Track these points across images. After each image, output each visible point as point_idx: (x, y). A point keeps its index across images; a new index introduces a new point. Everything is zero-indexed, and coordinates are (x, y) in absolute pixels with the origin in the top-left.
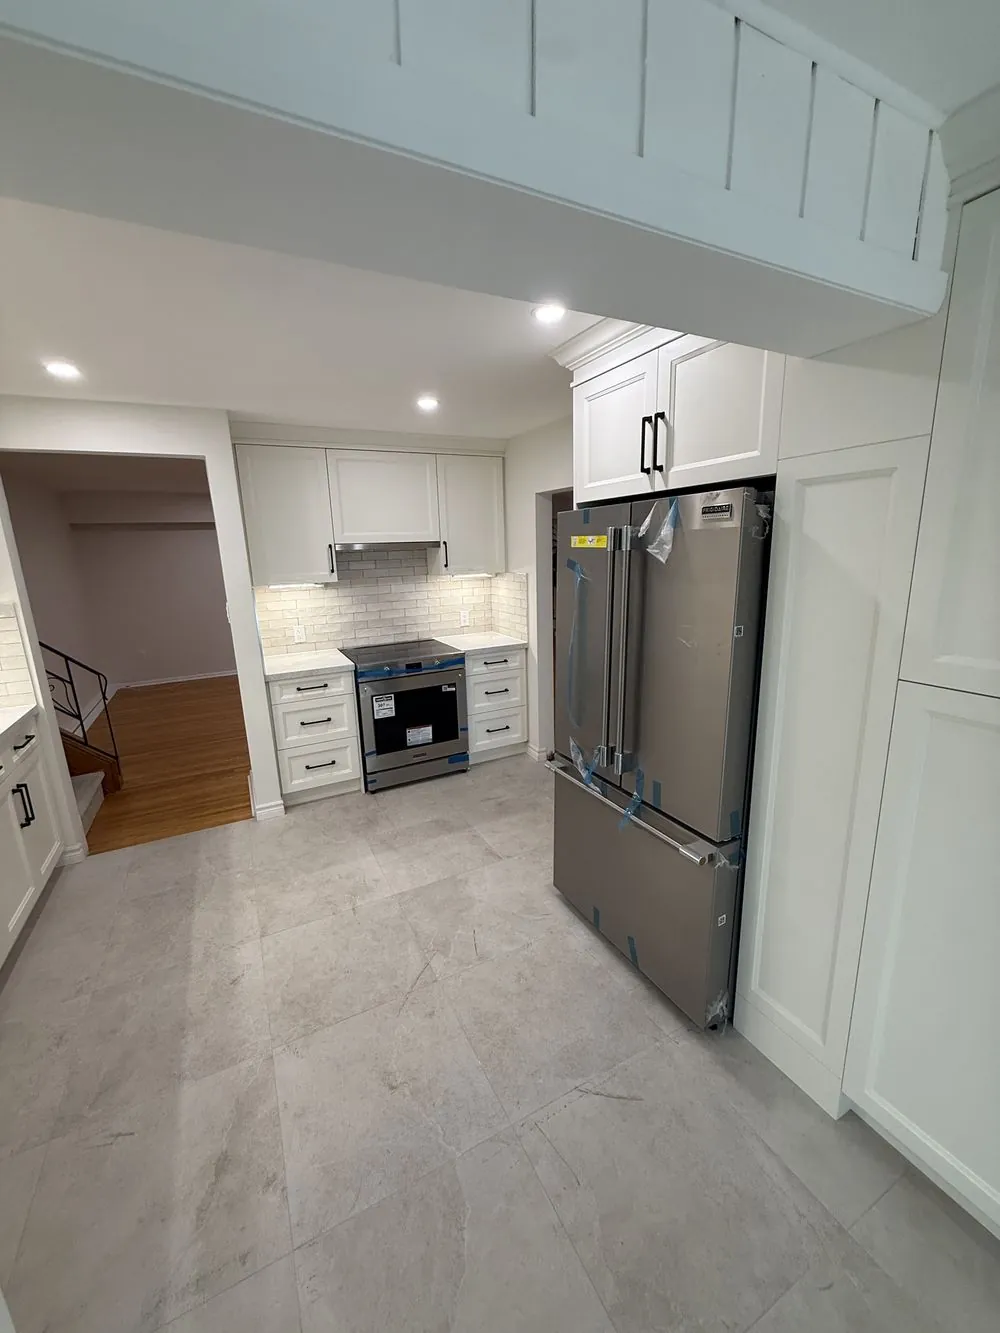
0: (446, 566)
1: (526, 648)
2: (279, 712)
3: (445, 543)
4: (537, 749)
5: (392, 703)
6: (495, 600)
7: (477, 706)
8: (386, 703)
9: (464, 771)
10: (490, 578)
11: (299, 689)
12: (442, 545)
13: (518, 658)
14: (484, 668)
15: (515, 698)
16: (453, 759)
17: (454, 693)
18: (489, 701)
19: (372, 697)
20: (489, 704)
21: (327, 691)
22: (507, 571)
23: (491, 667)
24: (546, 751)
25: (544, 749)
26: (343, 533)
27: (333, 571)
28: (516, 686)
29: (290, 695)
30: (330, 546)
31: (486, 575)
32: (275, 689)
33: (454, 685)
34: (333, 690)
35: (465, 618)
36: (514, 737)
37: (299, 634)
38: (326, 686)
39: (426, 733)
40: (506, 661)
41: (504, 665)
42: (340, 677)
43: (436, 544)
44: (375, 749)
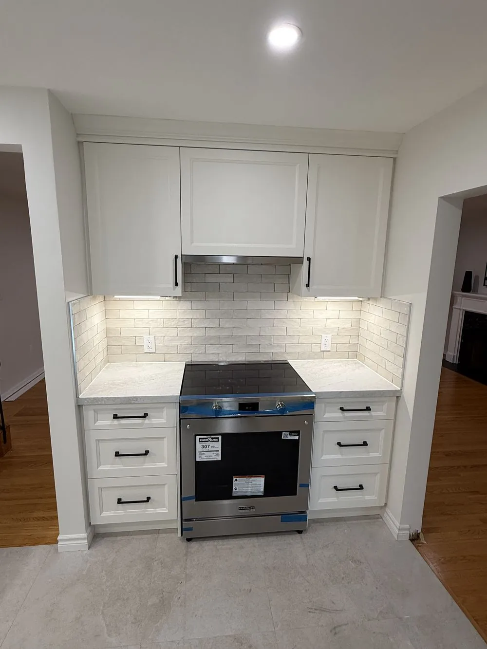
0: (308, 285)
1: (397, 396)
2: (91, 438)
3: (309, 259)
4: (398, 525)
5: (218, 446)
6: (364, 326)
7: (324, 457)
8: (211, 444)
9: (300, 532)
10: (361, 301)
11: (115, 417)
12: (306, 262)
13: (385, 406)
14: (339, 414)
15: (374, 454)
16: (286, 517)
17: (297, 441)
18: (342, 454)
19: (196, 436)
20: (339, 456)
21: (146, 421)
22: (383, 295)
23: (347, 414)
24: (409, 530)
25: (407, 526)
26: (192, 242)
27: (177, 284)
28: (379, 441)
29: (106, 421)
30: (176, 257)
31: (357, 298)
32: (89, 414)
33: (297, 433)
34: (154, 421)
35: (327, 342)
36: (369, 498)
37: (148, 343)
38: (146, 415)
39: (257, 484)
40: (368, 409)
41: (366, 413)
42: (164, 407)
43: (299, 260)
44: (193, 494)
